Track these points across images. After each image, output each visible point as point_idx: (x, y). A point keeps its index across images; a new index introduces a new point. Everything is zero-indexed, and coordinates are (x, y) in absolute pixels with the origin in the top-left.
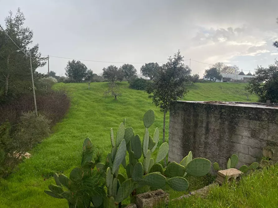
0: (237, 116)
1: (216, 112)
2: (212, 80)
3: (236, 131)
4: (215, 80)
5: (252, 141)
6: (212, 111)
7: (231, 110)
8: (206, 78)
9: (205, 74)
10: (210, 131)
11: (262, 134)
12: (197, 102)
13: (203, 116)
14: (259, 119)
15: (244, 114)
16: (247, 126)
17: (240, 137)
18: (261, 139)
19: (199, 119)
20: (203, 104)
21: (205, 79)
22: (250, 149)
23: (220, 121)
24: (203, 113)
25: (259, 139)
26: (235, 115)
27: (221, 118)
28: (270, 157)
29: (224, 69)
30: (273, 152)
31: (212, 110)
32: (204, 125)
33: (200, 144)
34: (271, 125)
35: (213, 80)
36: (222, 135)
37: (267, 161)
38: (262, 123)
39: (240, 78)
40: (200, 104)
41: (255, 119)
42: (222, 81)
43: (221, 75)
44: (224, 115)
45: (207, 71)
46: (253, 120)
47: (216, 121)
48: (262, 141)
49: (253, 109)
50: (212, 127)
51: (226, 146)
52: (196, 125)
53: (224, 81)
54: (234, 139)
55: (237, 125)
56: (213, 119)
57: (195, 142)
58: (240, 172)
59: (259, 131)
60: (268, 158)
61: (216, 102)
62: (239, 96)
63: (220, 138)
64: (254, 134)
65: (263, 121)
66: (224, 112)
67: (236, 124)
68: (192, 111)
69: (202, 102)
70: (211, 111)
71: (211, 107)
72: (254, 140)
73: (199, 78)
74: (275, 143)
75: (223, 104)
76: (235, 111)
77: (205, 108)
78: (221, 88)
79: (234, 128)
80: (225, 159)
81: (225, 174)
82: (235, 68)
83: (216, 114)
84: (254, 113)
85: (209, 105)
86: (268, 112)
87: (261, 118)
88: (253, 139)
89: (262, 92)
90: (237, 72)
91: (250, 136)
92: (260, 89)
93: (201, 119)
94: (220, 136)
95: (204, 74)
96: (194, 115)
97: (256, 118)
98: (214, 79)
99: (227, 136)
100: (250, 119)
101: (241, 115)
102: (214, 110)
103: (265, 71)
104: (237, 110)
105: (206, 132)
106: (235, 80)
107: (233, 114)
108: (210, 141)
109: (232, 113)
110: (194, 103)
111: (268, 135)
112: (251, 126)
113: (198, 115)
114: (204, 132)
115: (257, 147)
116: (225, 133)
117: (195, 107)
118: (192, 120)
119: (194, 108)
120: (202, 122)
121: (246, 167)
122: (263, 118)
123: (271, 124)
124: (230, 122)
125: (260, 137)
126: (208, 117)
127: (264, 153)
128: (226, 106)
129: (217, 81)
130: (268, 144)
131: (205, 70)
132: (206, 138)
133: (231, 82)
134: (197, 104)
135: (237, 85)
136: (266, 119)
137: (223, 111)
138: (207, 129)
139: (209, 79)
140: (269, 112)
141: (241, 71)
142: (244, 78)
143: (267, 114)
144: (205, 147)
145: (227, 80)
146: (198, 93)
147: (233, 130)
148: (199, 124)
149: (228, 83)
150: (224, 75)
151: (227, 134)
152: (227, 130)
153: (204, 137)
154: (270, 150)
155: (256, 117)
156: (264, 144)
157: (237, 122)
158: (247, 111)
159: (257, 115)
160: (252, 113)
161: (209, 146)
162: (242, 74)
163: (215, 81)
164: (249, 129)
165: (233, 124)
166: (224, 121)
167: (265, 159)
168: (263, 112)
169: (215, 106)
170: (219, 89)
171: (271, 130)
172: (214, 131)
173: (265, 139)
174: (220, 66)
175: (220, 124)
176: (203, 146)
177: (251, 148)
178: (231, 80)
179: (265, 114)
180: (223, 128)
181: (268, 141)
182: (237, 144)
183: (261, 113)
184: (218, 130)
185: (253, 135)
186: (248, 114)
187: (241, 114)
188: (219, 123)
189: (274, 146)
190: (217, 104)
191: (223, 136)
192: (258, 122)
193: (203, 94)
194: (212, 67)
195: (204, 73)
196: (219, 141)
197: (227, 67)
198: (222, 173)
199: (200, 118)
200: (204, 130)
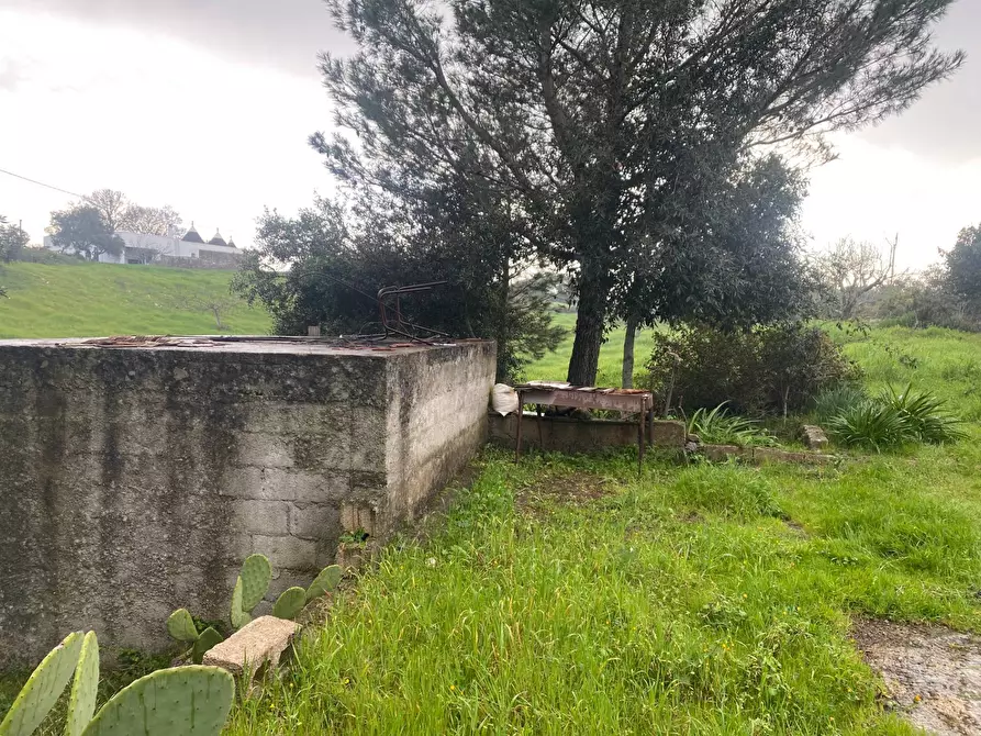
0: (241, 391)
1: (149, 384)
2: (83, 253)
3: (238, 453)
4: (97, 254)
5: (302, 483)
6: (132, 377)
7: (215, 369)
8: (56, 243)
9: (54, 231)
10: (127, 466)
11: (334, 450)
12: (51, 342)
13: (87, 406)
14: (322, 396)
15: (267, 381)
16: (279, 429)
17: (255, 472)
18: (331, 469)
19: (67, 419)
20: (86, 353)
21: (54, 249)
22: (295, 510)
23: (166, 418)
24: (89, 393)
25: (323, 471)
26: (230, 390)
27: (172, 406)
28: (367, 530)
29: (128, 214)
30: (376, 509)
31: (132, 373)
32: (96, 443)
33: (81, 529)
34: (359, 413)
35: (88, 253)
36: (181, 477)
37: (360, 545)
38: (332, 412)
39: (188, 251)
40: (70, 351)
41: (309, 400)
42: (123, 260)
43: (118, 237)
44: (186, 394)
45: (59, 218)
46: (301, 402)
47: (150, 423)
48: (333, 474)
49: (300, 362)
50: (132, 448)
51: (198, 518)
52: (54, 451)
53: (130, 261)
54: (233, 485)
55: (241, 426)
56: (137, 414)
57: (51, 529)
58: (291, 627)
59: (322, 441)
60: (358, 533)
61: (142, 340)
62: (188, 314)
63: (173, 487)
64: (305, 457)
65: (333, 401)
66: (184, 380)
67: (238, 423)
68: (27, 384)
69: (75, 342)
70: (128, 379)
71: (126, 364)
72: (307, 478)
73: (30, 244)
74: (377, 476)
75: (174, 348)
76: (228, 372)
77: (98, 369)
78: (123, 286)
79: (231, 443)
80: (197, 570)
81: (235, 659)
82: (167, 217)
83: (149, 391)
84: (302, 374)
85: (115, 353)
86: (350, 370)
87: (328, 390)
88: (302, 474)
89: (286, 297)
90: (177, 230)
91: (291, 462)
92: (278, 290)
93: (80, 419)
94: (173, 481)
95: (47, 230)
96: (38, 404)
97: (310, 394)
98: (92, 250)
99: (201, 476)
100: (290, 401)
101: (254, 388)
102: (140, 374)
103: (288, 228)
104: (239, 368)
105: (104, 475)
106: (172, 259)
107: (224, 387)
108: (127, 507)
109: (219, 381)
110: (36, 350)
111: (354, 448)
112: (294, 426)
113: (61, 403)
114: (95, 471)
115: (315, 499)
116: (193, 464)
117: (45, 364)
118: (33, 429)
119: (38, 371)
120: (84, 433)
121: (298, 592)
122: (335, 391)
123: (361, 410)
124: (211, 417)
125: (328, 463)
126: (110, 407)
127: (347, 517)
128: (190, 353)
129: (104, 258)
130: (353, 484)
131: (52, 213)
132: (106, 502)
133: (157, 263)
134: (54, 350)
135: (179, 276)
136: (345, 395)
137: (180, 374)
138: (112, 462)
139: (71, 251)
140: (354, 367)
141: (188, 229)
142: (201, 252)
143: (348, 374)
144: (104, 539)
145: (140, 257)
146: (28, 306)
147: (224, 450)
148: (71, 443)
149: (146, 269)
150: (130, 239)
151: (200, 467)
152: (198, 453)
153: (95, 495)
154: (365, 505)
155: (312, 391)
156: (341, 484)
157: (240, 417)
158: (278, 371)
159: (312, 384)
160: (295, 378)
161: (124, 532)
162: (193, 237)
163: (96, 258)
164: (286, 439)
165: (224, 425)
166: (184, 419)
167: (352, 540)
168: (334, 370)
169: (145, 358)
170: (114, 290)
171: (360, 431)
172: (143, 465)
173: (343, 465)
174: (111, 202)
175: (170, 429)
176: (96, 537)
177: (297, 509)
178: (158, 258)
179: (341, 378)
180: (183, 448)
181: (351, 471)
182: (245, 503)
183: (330, 375)
184: (160, 457)
185: (302, 458)
186: (283, 382)
187: (256, 382)
188: (163, 430)
189: (374, 486)
190: (151, 347)
191: (185, 478)
192: (319, 408)
193: (49, 309)
194: (79, 203)
195: (48, 224)
196: (168, 502)
197: (141, 211)
198: (222, 658)
199: (71, 416)
200: (96, 464)
